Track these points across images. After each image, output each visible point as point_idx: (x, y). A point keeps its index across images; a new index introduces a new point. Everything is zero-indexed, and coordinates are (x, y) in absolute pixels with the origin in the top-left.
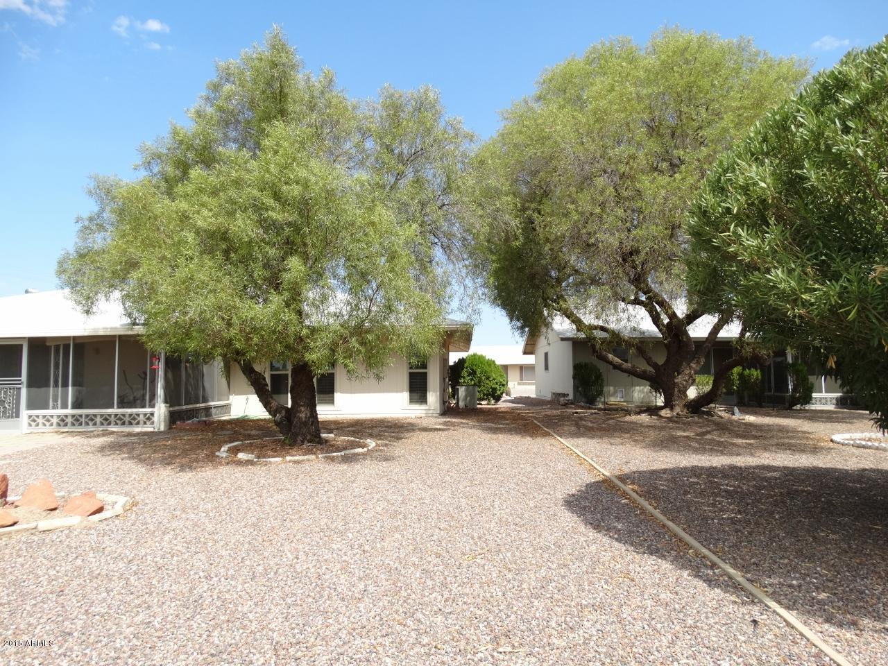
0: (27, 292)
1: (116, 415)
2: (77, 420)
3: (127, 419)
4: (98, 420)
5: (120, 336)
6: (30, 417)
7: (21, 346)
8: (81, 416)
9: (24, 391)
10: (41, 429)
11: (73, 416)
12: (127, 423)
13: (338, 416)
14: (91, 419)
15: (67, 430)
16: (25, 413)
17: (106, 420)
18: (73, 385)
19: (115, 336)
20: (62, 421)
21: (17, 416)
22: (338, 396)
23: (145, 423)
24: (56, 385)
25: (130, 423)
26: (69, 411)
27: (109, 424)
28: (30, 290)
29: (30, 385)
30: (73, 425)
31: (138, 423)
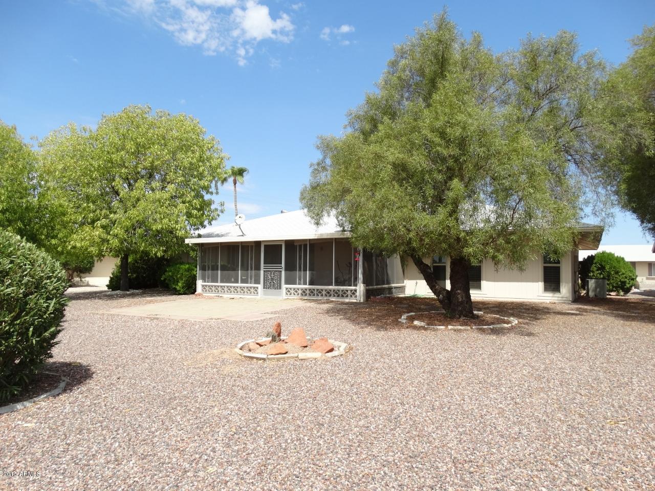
0: (282, 212)
1: (334, 290)
2: (312, 292)
3: (340, 293)
4: (324, 293)
5: (335, 239)
6: (287, 289)
7: (281, 245)
8: (314, 290)
9: (283, 273)
10: (292, 297)
11: (310, 290)
12: (340, 295)
13: (485, 299)
14: (320, 292)
15: (306, 298)
16: (284, 286)
17: (328, 293)
18: (309, 271)
19: (332, 239)
20: (304, 292)
21: (280, 288)
22: (484, 283)
23: (351, 296)
24: (300, 270)
25: (343, 296)
26: (307, 286)
27: (330, 296)
28: (284, 211)
29: (286, 270)
30: (310, 295)
31: (347, 296)
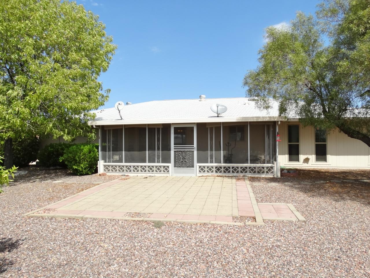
1: (250, 168)
2: (227, 170)
3: (257, 170)
4: (240, 169)
5: (250, 122)
6: (200, 167)
7: (192, 129)
8: (229, 167)
9: (195, 153)
10: (206, 174)
11: (224, 167)
12: (257, 172)
14: (235, 170)
15: (221, 175)
16: (197, 165)
17: (244, 170)
19: (247, 122)
20: (218, 169)
21: (193, 166)
22: (329, 157)
23: (267, 172)
24: (211, 150)
25: (259, 172)
26: (223, 165)
27: (246, 172)
29: (198, 150)
30: (225, 172)
31: (263, 172)
